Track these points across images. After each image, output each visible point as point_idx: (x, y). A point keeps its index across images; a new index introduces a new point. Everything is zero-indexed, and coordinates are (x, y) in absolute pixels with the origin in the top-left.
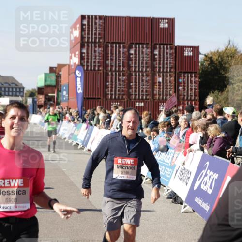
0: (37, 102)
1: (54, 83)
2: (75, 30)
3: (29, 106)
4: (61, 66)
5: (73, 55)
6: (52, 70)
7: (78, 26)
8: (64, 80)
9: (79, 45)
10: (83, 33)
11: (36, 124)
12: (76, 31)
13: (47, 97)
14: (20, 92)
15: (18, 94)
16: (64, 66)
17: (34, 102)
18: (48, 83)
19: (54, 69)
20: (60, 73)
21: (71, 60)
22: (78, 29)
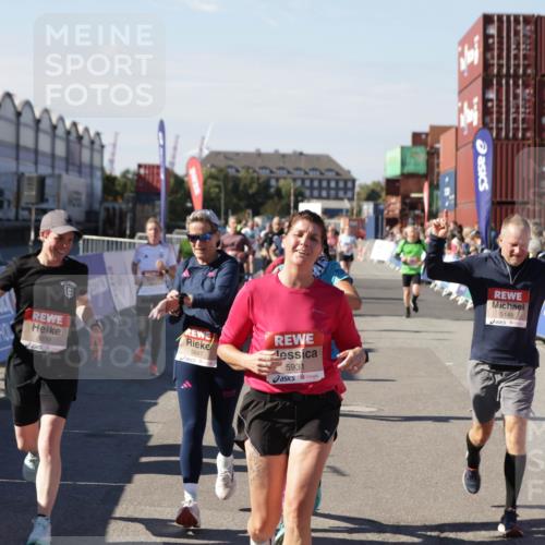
0: (386, 212)
1: (422, 169)
2: (469, 49)
3: (367, 220)
4: (438, 131)
5: (466, 105)
6: (417, 138)
7: (477, 39)
8: (446, 163)
9: (479, 82)
10: (489, 55)
11: (383, 262)
12: (472, 51)
13: (408, 201)
14: (346, 189)
15: (341, 194)
16: (444, 129)
17: (378, 211)
18: (410, 168)
19: (424, 137)
20: (437, 146)
21: (462, 117)
22: (476, 46)
